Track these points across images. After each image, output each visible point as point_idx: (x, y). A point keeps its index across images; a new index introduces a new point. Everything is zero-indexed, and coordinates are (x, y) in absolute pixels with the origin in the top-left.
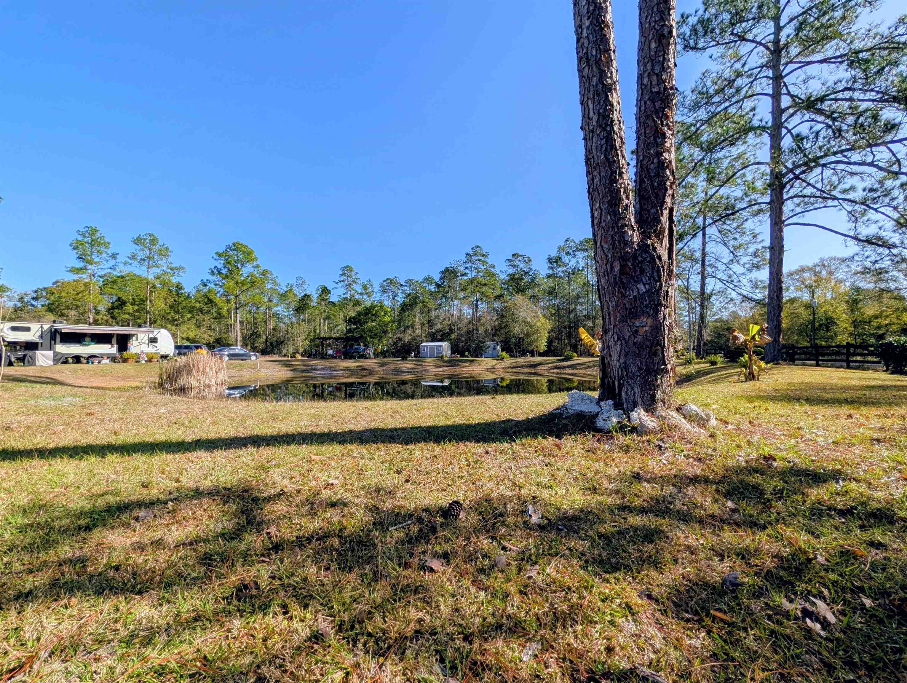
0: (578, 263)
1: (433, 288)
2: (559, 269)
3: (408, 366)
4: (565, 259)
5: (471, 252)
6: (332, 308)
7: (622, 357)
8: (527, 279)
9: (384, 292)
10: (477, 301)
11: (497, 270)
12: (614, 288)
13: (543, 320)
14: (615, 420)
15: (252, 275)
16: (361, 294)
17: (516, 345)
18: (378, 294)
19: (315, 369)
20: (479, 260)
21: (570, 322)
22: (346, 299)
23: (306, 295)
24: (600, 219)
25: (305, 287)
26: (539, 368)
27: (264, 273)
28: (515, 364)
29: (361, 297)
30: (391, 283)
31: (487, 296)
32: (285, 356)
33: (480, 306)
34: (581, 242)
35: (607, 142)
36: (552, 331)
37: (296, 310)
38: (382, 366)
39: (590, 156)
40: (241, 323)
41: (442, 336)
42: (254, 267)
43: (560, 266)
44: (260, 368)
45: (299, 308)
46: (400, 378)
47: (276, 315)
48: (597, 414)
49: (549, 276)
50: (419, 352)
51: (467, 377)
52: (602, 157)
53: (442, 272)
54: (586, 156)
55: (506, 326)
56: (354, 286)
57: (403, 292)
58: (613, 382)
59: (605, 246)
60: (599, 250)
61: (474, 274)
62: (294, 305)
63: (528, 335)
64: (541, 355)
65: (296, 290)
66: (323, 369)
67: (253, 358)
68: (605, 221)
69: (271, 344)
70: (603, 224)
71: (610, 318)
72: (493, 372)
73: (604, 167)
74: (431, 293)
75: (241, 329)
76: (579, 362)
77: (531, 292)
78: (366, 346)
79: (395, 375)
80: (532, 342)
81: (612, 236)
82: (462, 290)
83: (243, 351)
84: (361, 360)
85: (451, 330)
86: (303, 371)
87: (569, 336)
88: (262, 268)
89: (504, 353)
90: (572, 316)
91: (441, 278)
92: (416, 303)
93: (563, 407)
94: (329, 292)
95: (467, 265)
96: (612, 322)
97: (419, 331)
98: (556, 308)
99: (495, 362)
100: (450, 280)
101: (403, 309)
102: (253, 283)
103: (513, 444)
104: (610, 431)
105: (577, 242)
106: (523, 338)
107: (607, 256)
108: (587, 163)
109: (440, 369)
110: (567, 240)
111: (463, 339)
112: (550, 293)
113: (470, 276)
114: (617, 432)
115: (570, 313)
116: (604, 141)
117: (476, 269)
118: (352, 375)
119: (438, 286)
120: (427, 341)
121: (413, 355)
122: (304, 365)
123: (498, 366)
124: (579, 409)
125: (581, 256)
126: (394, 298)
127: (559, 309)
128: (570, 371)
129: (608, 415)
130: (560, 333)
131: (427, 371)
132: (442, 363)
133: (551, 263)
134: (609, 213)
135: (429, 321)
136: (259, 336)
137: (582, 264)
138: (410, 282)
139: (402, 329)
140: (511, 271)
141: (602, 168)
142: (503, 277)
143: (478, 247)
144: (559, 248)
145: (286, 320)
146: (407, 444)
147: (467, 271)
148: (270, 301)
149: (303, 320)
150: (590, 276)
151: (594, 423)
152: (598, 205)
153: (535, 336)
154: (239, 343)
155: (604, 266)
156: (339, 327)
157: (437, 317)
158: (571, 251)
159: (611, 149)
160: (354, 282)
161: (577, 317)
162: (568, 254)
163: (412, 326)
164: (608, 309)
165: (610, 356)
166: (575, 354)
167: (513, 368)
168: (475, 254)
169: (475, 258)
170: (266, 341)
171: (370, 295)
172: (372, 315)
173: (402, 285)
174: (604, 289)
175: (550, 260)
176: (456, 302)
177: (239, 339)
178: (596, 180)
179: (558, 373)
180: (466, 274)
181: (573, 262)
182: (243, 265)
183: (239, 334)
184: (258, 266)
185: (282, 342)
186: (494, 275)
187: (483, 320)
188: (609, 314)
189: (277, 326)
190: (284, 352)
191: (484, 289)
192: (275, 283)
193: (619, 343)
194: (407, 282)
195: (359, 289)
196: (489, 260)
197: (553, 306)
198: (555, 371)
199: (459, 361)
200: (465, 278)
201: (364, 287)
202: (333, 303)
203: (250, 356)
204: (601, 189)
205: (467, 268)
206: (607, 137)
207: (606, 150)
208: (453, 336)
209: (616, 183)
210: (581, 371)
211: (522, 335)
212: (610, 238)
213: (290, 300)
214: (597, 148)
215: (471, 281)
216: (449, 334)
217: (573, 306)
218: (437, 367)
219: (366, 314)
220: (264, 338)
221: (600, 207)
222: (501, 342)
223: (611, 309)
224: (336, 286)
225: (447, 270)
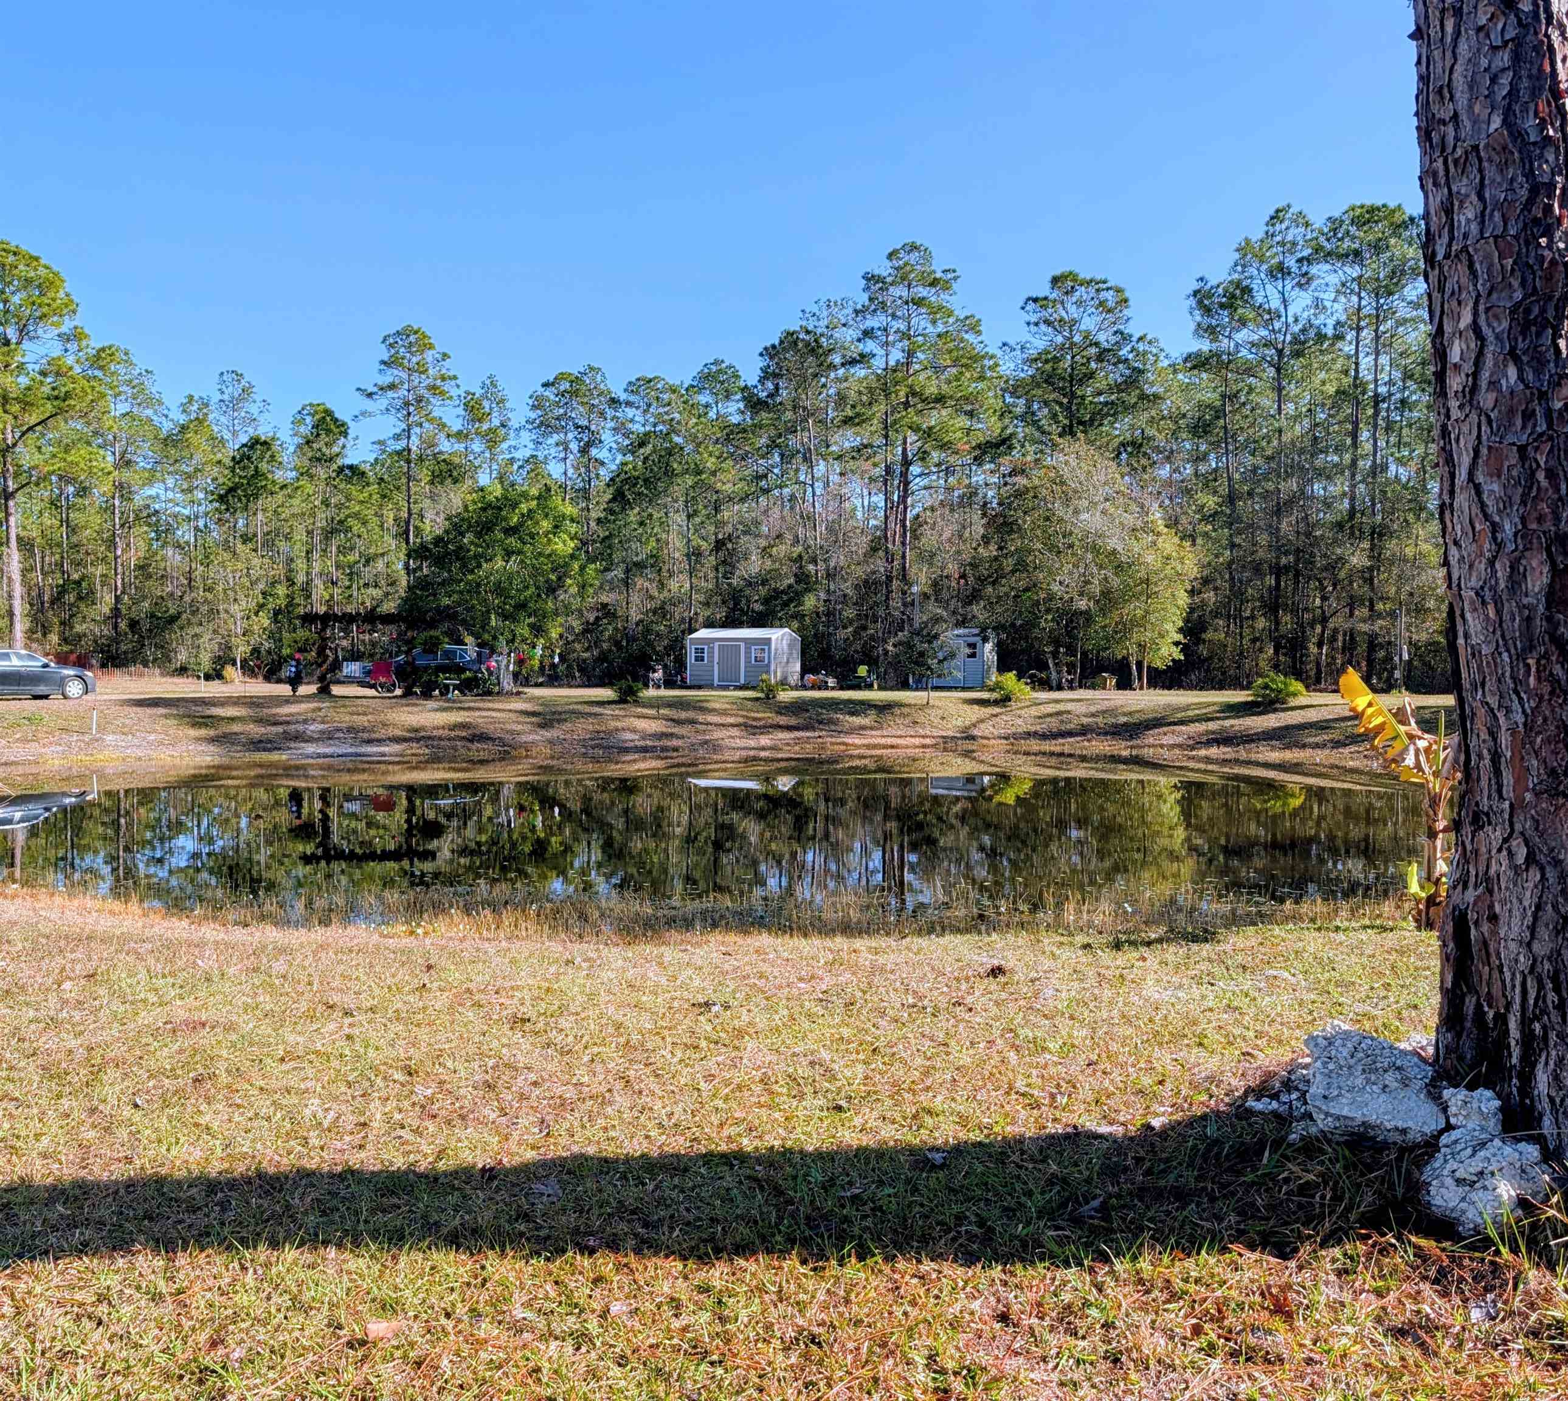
0: (1318, 305)
1: (733, 411)
2: (1242, 336)
3: (642, 724)
4: (1268, 294)
5: (884, 269)
6: (354, 490)
7: (1544, 933)
8: (1109, 375)
9: (545, 426)
10: (906, 463)
11: (989, 340)
12: (1521, 657)
13: (1169, 543)
14: (1506, 1190)
15: (54, 370)
16: (460, 436)
17: (1057, 643)
18: (526, 437)
19: (299, 737)
20: (919, 302)
21: (1280, 549)
22: (404, 454)
23: (255, 443)
24: (1475, 375)
25: (254, 409)
26: (1151, 737)
27: (100, 358)
28: (1054, 724)
29: (460, 447)
30: (575, 393)
31: (944, 446)
32: (183, 671)
33: (917, 483)
34: (1335, 224)
35: (1516, 57)
36: (1206, 581)
37: (222, 499)
38: (545, 725)
39: (1444, 112)
40: (26, 545)
41: (766, 601)
42: (65, 338)
43: (1243, 322)
44: (101, 729)
45: (231, 490)
46: (614, 770)
47: (149, 517)
48: (1430, 1146)
49: (1198, 363)
50: (680, 663)
51: (865, 770)
52: (1496, 122)
53: (770, 352)
54: (1424, 110)
55: (1021, 566)
56: (439, 409)
57: (620, 428)
58: (1501, 1019)
59: (1493, 488)
60: (1462, 500)
61: (897, 355)
62: (213, 478)
63: (1108, 599)
64: (1163, 679)
65: (218, 422)
66: (327, 737)
67: (74, 689)
68: (1493, 384)
69: (133, 624)
70: (1487, 399)
71: (1498, 772)
72: (967, 754)
73: (1502, 169)
74: (732, 434)
75: (24, 572)
76: (1312, 716)
77: (1121, 428)
78: (487, 648)
79: (596, 760)
80: (1125, 629)
81: (1522, 450)
82: (847, 421)
83: (34, 664)
84: (469, 700)
85: (802, 577)
86: (258, 744)
87: (1272, 606)
88: (95, 343)
89: (1010, 679)
90: (1286, 525)
91: (766, 375)
92: (669, 473)
93: (1288, 1085)
94: (343, 429)
95: (872, 322)
96: (1508, 791)
97: (678, 585)
98: (1224, 490)
99: (976, 713)
100: (803, 383)
101: (619, 496)
102: (61, 399)
103: (1103, 1270)
104: (1486, 1243)
105: (1319, 221)
106: (1087, 615)
107: (1495, 528)
108: (1425, 134)
109: (765, 740)
110: (1276, 217)
111: (850, 613)
112: (1200, 429)
113: (878, 363)
114: (1515, 1250)
115: (1278, 511)
116: (1504, 58)
117: (905, 335)
118: (434, 760)
119: (754, 404)
120: (710, 624)
121: (658, 675)
122: (259, 721)
123: (985, 729)
124: (1358, 1116)
125: (1334, 279)
126: (584, 451)
127: (1231, 499)
128: (1275, 756)
129: (1476, 1165)
130: (1238, 593)
131: (715, 747)
132: (768, 716)
133: (1207, 311)
134: (1513, 355)
135: (719, 545)
136: (87, 597)
137: (1338, 310)
138: (643, 385)
139: (618, 573)
140: (1039, 343)
141: (1490, 171)
142: (1009, 367)
143: (914, 248)
144: (1244, 249)
145: (185, 534)
146: (703, 1260)
147: (870, 346)
148: (125, 463)
149: (246, 539)
150: (1366, 362)
151: (1416, 1188)
152: (1466, 319)
153: (1134, 609)
154: (20, 627)
155: (1482, 566)
156: (380, 565)
157: (750, 529)
158: (1291, 262)
159: (1535, 93)
160: (433, 388)
161: (1308, 529)
162: (1280, 271)
163: (655, 562)
164: (1493, 735)
165: (1493, 918)
166: (1297, 686)
167: (1044, 737)
168: (903, 277)
169: (899, 291)
170: (116, 612)
171: (492, 440)
172: (510, 531)
173: (614, 402)
174: (1475, 653)
175: (1202, 299)
176: (821, 468)
177: (19, 607)
178: (1467, 216)
179: (1225, 762)
180: (863, 359)
181: (1300, 303)
182: (22, 331)
183: (18, 590)
184: (75, 336)
185: (173, 619)
186: (976, 358)
187: (929, 539)
188: (1496, 757)
189: (151, 554)
190: (182, 657)
191: (933, 418)
192: (142, 396)
193: (1535, 875)
194: (633, 387)
195: (453, 417)
196: (959, 302)
197: (1208, 481)
198: (1214, 752)
199: (834, 705)
200: (860, 372)
201: (473, 409)
202: (355, 473)
203: (62, 682)
204: (1485, 253)
205: (868, 334)
206: (1518, 41)
207: (1513, 93)
208: (810, 602)
209: (1548, 233)
210: (1320, 756)
211: (1082, 604)
212: (1513, 458)
213: (198, 457)
214: (1472, 85)
215: (885, 385)
216: (794, 596)
217: (1293, 484)
218: (751, 728)
219: (484, 528)
220: (106, 602)
221: (1475, 327)
222: (998, 628)
223: (1504, 739)
224: (369, 405)
225: (790, 340)
